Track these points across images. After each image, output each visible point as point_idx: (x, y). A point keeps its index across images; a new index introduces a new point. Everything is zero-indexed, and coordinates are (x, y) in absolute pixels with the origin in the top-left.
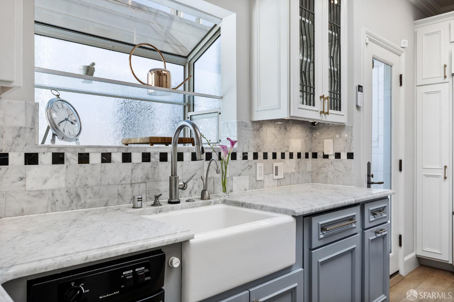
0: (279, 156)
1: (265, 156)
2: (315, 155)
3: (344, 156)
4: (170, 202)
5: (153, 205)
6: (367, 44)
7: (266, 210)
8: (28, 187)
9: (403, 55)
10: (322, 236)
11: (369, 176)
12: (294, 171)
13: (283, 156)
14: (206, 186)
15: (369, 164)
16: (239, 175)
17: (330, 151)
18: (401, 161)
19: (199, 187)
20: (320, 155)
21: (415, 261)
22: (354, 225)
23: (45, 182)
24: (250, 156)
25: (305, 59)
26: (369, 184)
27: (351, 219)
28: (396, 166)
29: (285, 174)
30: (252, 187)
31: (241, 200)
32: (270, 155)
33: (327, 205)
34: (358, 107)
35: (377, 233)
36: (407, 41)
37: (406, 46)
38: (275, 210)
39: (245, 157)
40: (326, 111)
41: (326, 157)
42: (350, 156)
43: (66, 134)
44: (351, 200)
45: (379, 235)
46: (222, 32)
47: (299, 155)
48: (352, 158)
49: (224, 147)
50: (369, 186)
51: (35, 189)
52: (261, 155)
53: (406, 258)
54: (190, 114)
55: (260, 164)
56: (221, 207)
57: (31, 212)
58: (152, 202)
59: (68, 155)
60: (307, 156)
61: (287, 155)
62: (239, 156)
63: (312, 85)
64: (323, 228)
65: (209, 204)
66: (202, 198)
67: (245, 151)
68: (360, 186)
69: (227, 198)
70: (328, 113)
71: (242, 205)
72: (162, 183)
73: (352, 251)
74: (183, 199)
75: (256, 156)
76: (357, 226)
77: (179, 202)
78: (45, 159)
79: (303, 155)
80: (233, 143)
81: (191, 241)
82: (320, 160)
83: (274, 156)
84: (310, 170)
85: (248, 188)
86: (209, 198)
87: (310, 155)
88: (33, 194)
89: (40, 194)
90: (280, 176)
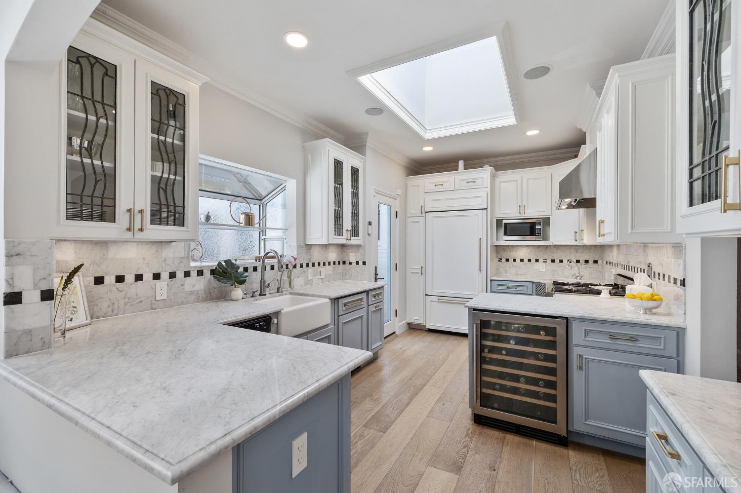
0: (322, 264)
1: (314, 265)
2: (344, 263)
3: (361, 263)
4: (260, 295)
5: (252, 297)
6: (374, 196)
7: (315, 297)
8: (186, 290)
9: (398, 199)
10: (344, 309)
11: (376, 274)
12: (331, 273)
13: (324, 264)
14: (280, 285)
15: (376, 268)
16: (298, 277)
17: (353, 261)
18: (396, 264)
19: (275, 285)
20: (347, 262)
21: (406, 325)
22: (362, 303)
23: (194, 286)
24: (305, 266)
25: (337, 208)
26: (376, 279)
27: (361, 299)
28: (393, 267)
29: (326, 275)
30: (306, 284)
31: (301, 292)
32: (316, 264)
33: (347, 292)
34: (369, 234)
35: (376, 307)
36: (400, 191)
37: (400, 194)
38: (320, 296)
39: (301, 266)
40: (349, 238)
41: (351, 263)
42: (364, 263)
43: (195, 257)
44: (361, 290)
45: (377, 308)
46: (287, 188)
47: (334, 263)
48: (365, 265)
49: (290, 262)
50: (376, 281)
51: (189, 290)
52: (311, 264)
53: (400, 324)
54: (263, 237)
55: (311, 270)
56: (289, 296)
57: (187, 303)
58: (251, 295)
59: (205, 271)
60: (339, 263)
61: (327, 264)
62: (298, 266)
63: (341, 224)
64: (345, 305)
65: (282, 295)
66: (278, 292)
67: (301, 263)
68: (370, 281)
69: (292, 291)
70: (350, 240)
71: (302, 295)
72: (254, 284)
73: (361, 317)
74: (267, 293)
75: (308, 265)
76: (364, 303)
77: (266, 295)
78: (194, 274)
79: (337, 263)
80: (295, 259)
81: (282, 311)
82: (347, 266)
83: (319, 264)
84: (341, 272)
85: (303, 285)
86: (282, 292)
87: (341, 263)
88: (188, 293)
89: (191, 293)
90: (323, 276)
